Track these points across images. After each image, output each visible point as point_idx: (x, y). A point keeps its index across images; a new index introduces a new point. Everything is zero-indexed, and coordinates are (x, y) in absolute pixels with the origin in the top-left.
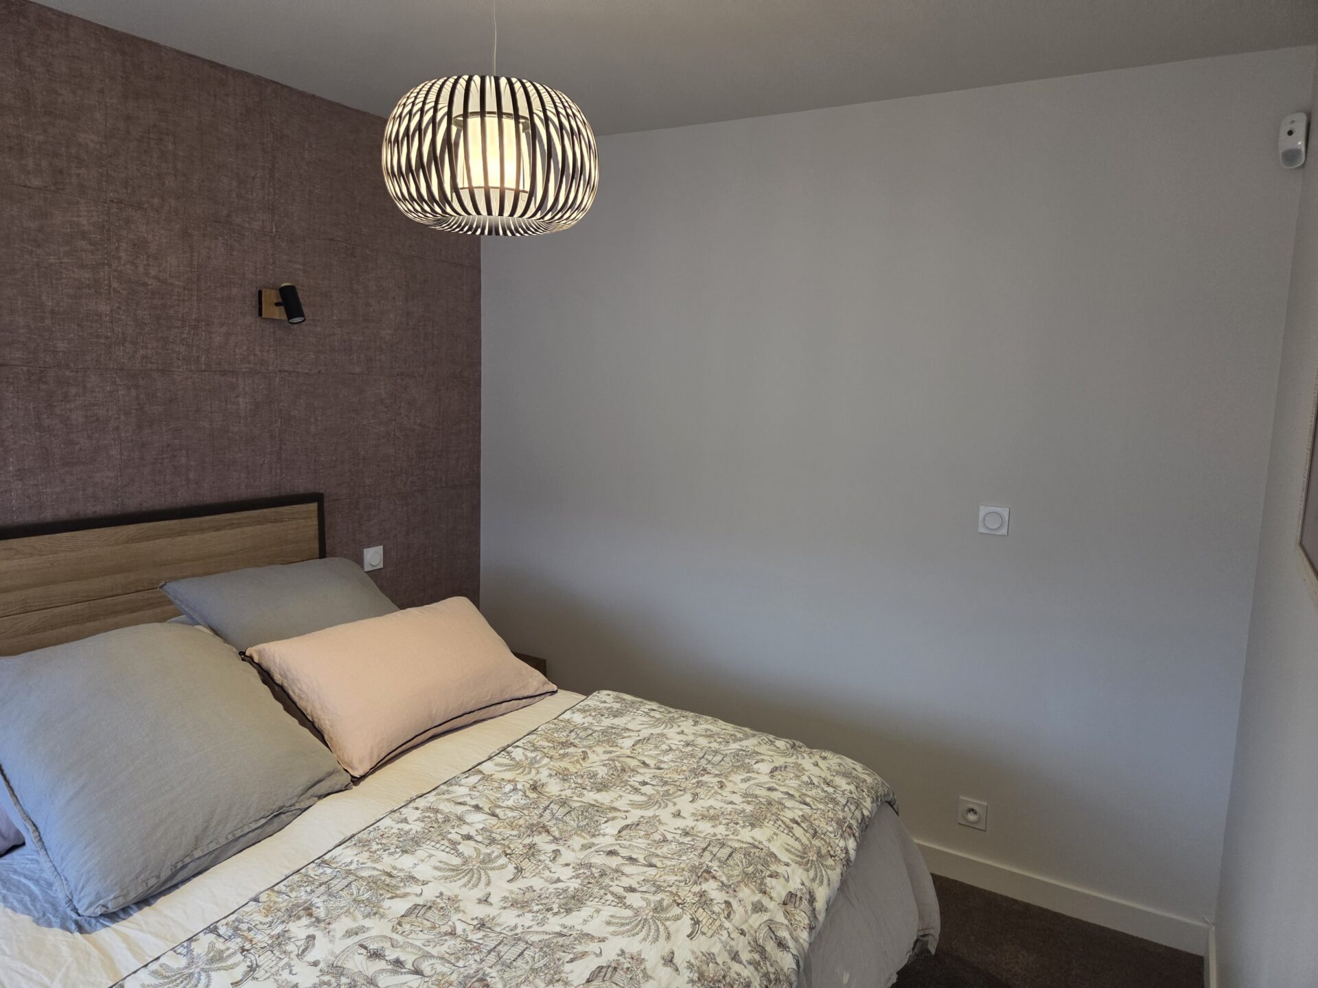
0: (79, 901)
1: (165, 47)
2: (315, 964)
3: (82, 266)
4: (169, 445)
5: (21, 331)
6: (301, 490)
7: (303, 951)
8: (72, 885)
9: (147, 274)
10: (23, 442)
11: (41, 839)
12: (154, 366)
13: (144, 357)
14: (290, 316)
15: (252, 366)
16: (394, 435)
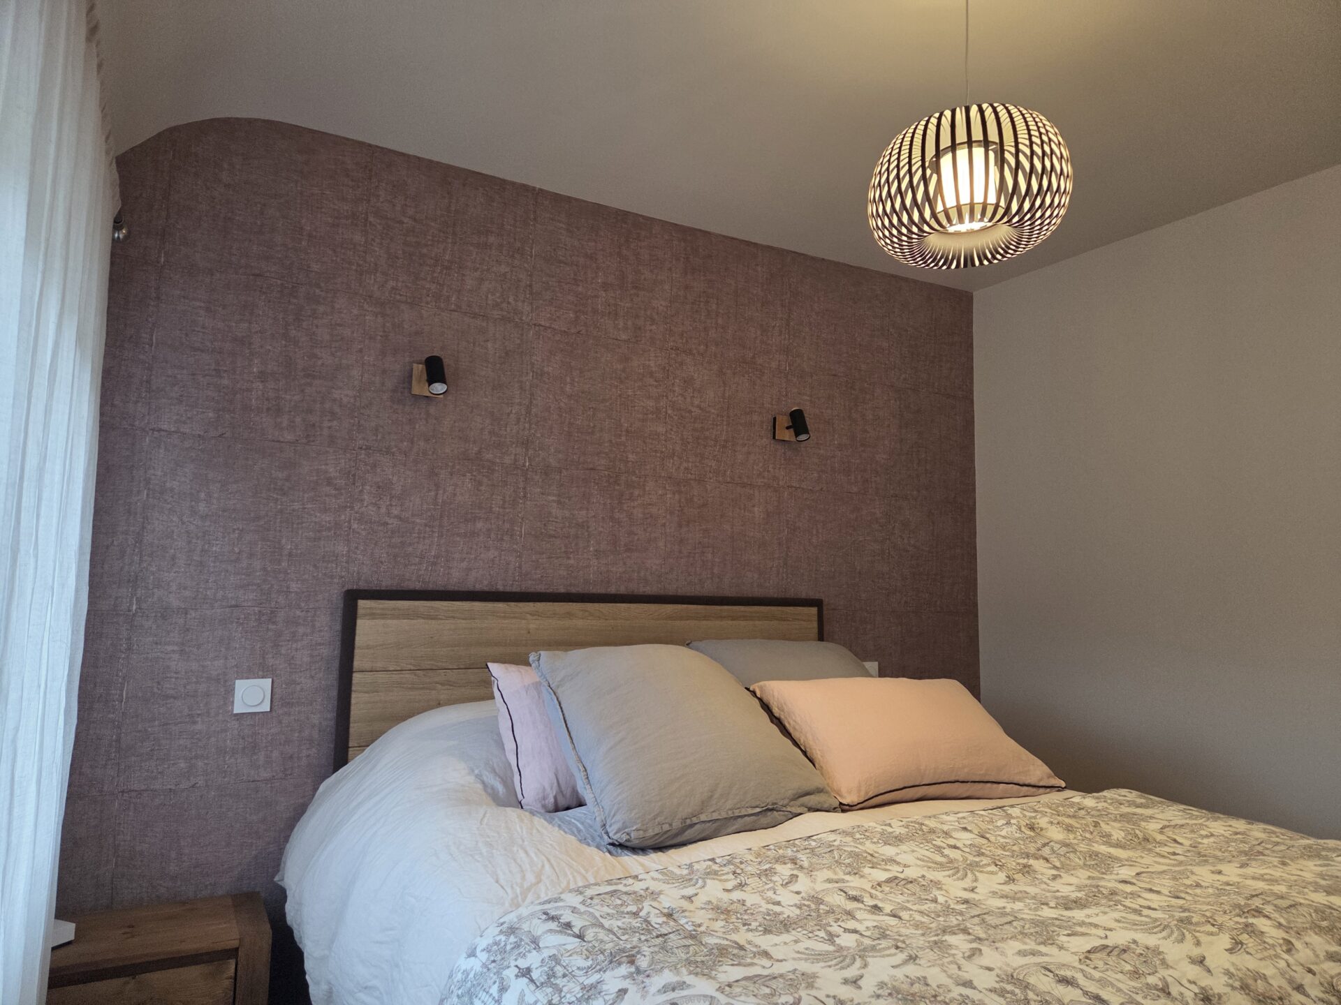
0: (610, 826)
1: (714, 234)
2: (798, 893)
3: (649, 397)
4: (700, 543)
5: (606, 445)
6: (803, 596)
7: (787, 883)
8: (607, 812)
9: (692, 404)
10: (601, 529)
11: (588, 778)
12: (693, 477)
13: (687, 469)
14: (797, 435)
15: (766, 481)
16: (889, 553)
